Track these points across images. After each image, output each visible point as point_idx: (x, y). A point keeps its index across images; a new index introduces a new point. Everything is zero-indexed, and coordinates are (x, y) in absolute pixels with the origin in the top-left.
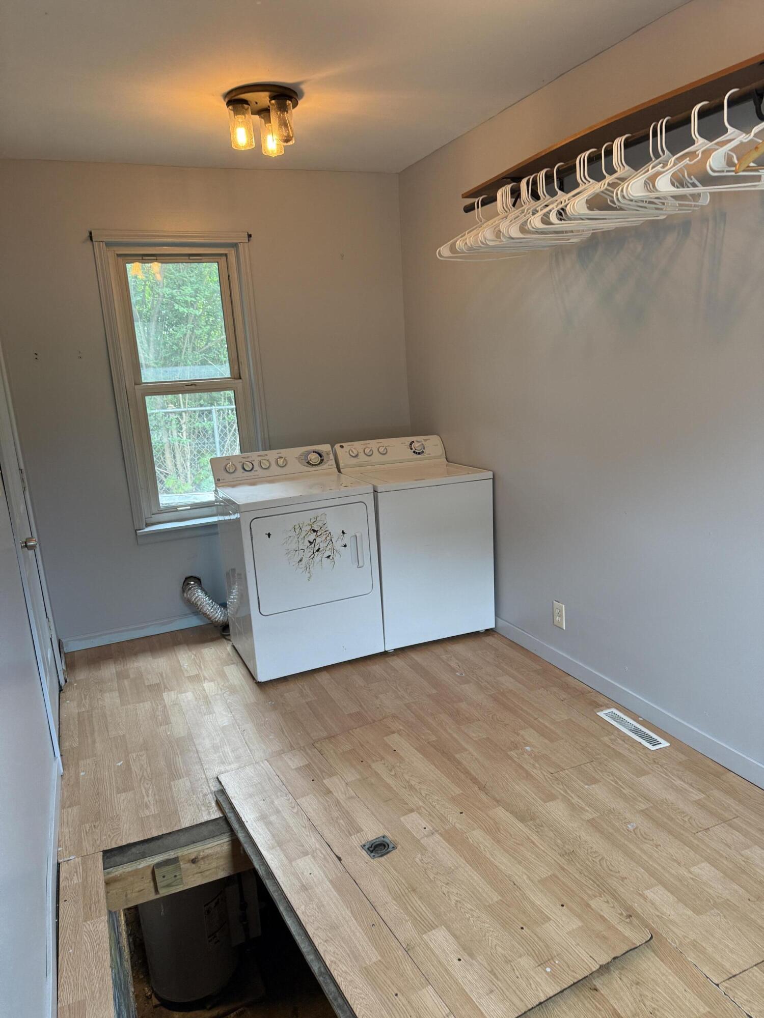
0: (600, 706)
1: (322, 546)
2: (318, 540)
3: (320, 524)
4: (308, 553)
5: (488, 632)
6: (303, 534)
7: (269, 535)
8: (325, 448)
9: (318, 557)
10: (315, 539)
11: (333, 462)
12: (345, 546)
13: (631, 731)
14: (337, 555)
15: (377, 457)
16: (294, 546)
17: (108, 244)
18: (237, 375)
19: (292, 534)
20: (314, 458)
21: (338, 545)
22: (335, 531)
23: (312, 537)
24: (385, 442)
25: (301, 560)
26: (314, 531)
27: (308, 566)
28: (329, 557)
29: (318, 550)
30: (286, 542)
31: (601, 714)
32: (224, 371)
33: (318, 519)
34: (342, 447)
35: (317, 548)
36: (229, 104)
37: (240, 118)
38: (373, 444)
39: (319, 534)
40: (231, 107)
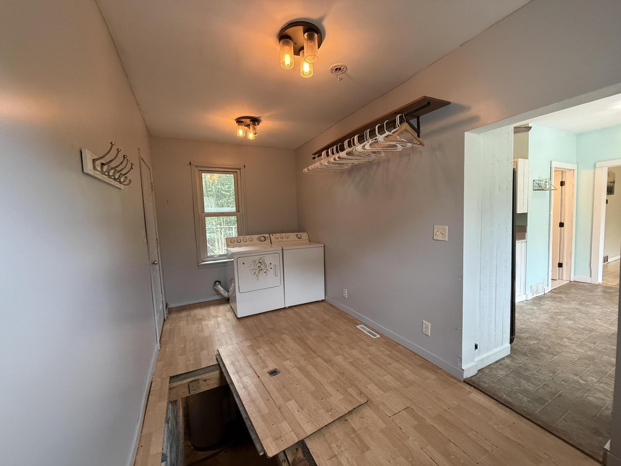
0: (357, 324)
1: (263, 268)
2: (261, 266)
3: (262, 260)
4: (258, 270)
5: (322, 301)
6: (256, 263)
7: (244, 264)
8: (267, 235)
9: (261, 272)
10: (260, 266)
11: (269, 240)
12: (271, 268)
13: (367, 332)
14: (268, 271)
15: (285, 239)
16: (253, 268)
17: (196, 167)
18: (238, 211)
19: (252, 263)
20: (262, 238)
21: (269, 268)
22: (268, 264)
23: (259, 265)
24: (288, 234)
25: (255, 273)
26: (260, 263)
27: (257, 275)
28: (265, 272)
29: (261, 270)
30: (250, 267)
31: (358, 327)
32: (234, 209)
33: (262, 258)
34: (273, 235)
35: (261, 269)
36: (237, 122)
37: (240, 127)
38: (284, 235)
39: (262, 264)
40: (238, 123)
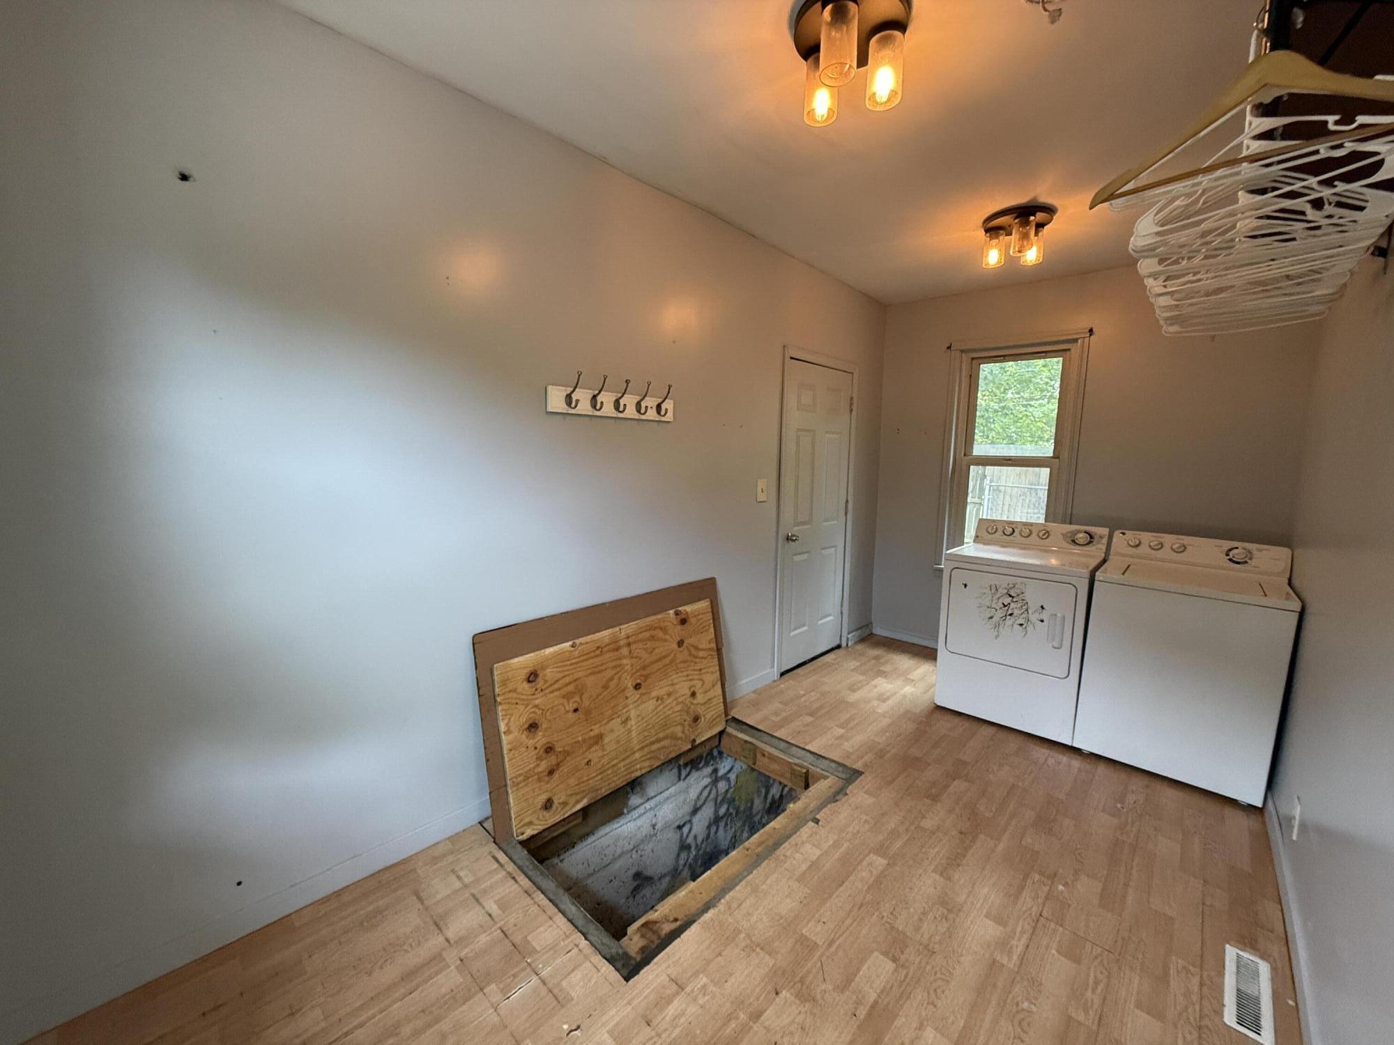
1: (1016, 612)
2: (1012, 605)
3: (1019, 592)
4: (1000, 614)
5: (1250, 808)
6: (998, 595)
7: (966, 586)
8: (1104, 531)
9: (1009, 621)
10: (1009, 604)
11: (1104, 548)
12: (1042, 621)
13: (1240, 995)
14: (1031, 626)
15: (1166, 553)
16: (988, 604)
17: (962, 351)
18: (1056, 455)
19: (987, 591)
20: (1081, 537)
21: (1034, 618)
22: (1033, 606)
23: (1007, 600)
24: (1187, 540)
25: (991, 618)
26: (1010, 596)
27: (997, 626)
28: (1021, 625)
29: (1011, 615)
30: (981, 597)
31: (1231, 952)
32: (1047, 449)
33: (1016, 586)
34: (1123, 534)
35: (1010, 612)
36: (987, 231)
37: (995, 242)
38: (1168, 539)
39: (1015, 600)
40: (988, 235)
